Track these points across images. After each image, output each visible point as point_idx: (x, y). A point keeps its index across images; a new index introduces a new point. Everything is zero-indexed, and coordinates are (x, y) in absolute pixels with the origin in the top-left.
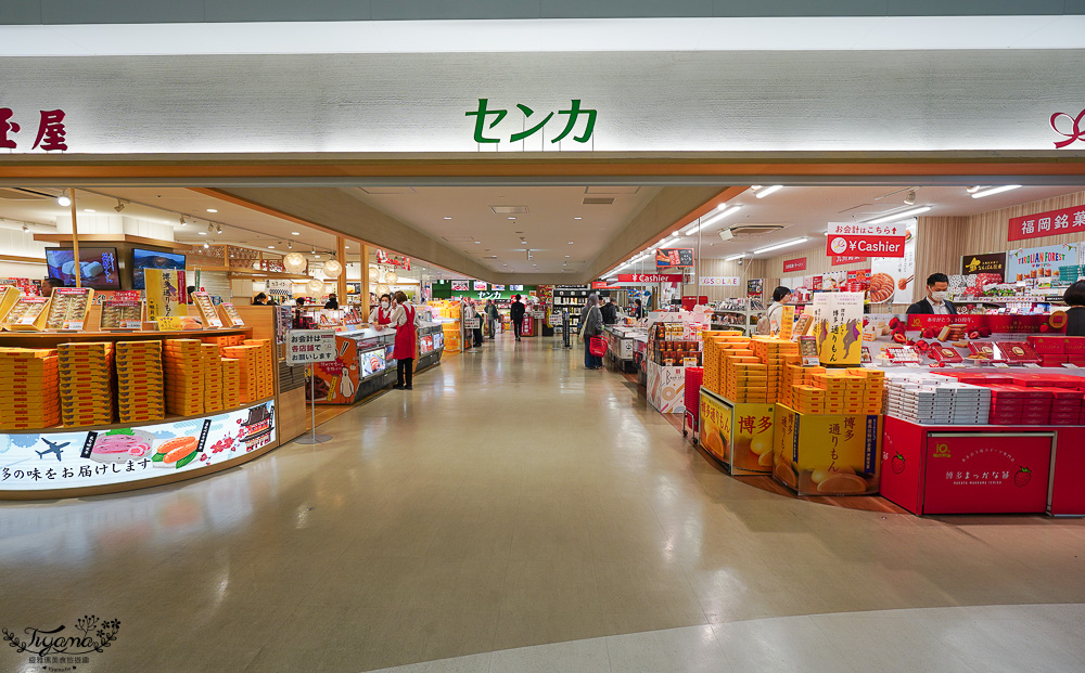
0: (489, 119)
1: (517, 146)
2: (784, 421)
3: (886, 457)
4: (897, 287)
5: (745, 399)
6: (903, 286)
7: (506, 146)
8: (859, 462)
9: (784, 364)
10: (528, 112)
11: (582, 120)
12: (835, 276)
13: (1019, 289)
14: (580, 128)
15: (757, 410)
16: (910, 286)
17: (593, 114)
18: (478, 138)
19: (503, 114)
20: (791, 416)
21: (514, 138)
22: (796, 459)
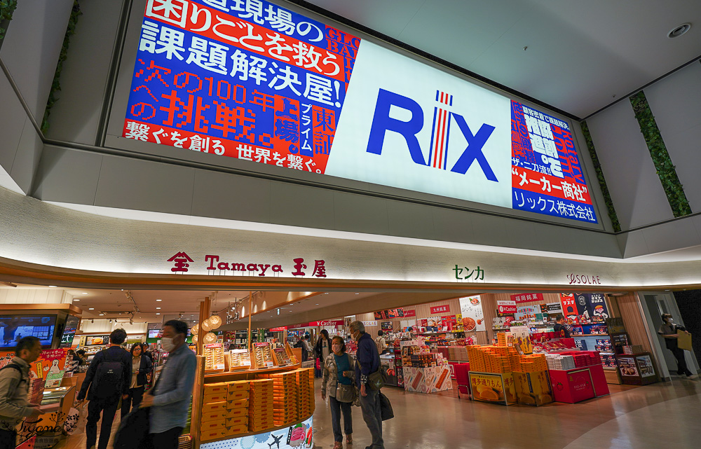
0: (459, 271)
1: (466, 281)
2: (520, 378)
3: (554, 385)
4: (476, 323)
5: (504, 371)
6: (479, 322)
7: (464, 281)
8: (548, 390)
9: (512, 355)
10: (468, 270)
11: (481, 272)
12: (434, 319)
13: (524, 322)
14: (480, 276)
15: (508, 375)
16: (483, 322)
17: (483, 271)
18: (457, 278)
19: (462, 270)
20: (524, 375)
21: (466, 278)
22: (532, 391)
